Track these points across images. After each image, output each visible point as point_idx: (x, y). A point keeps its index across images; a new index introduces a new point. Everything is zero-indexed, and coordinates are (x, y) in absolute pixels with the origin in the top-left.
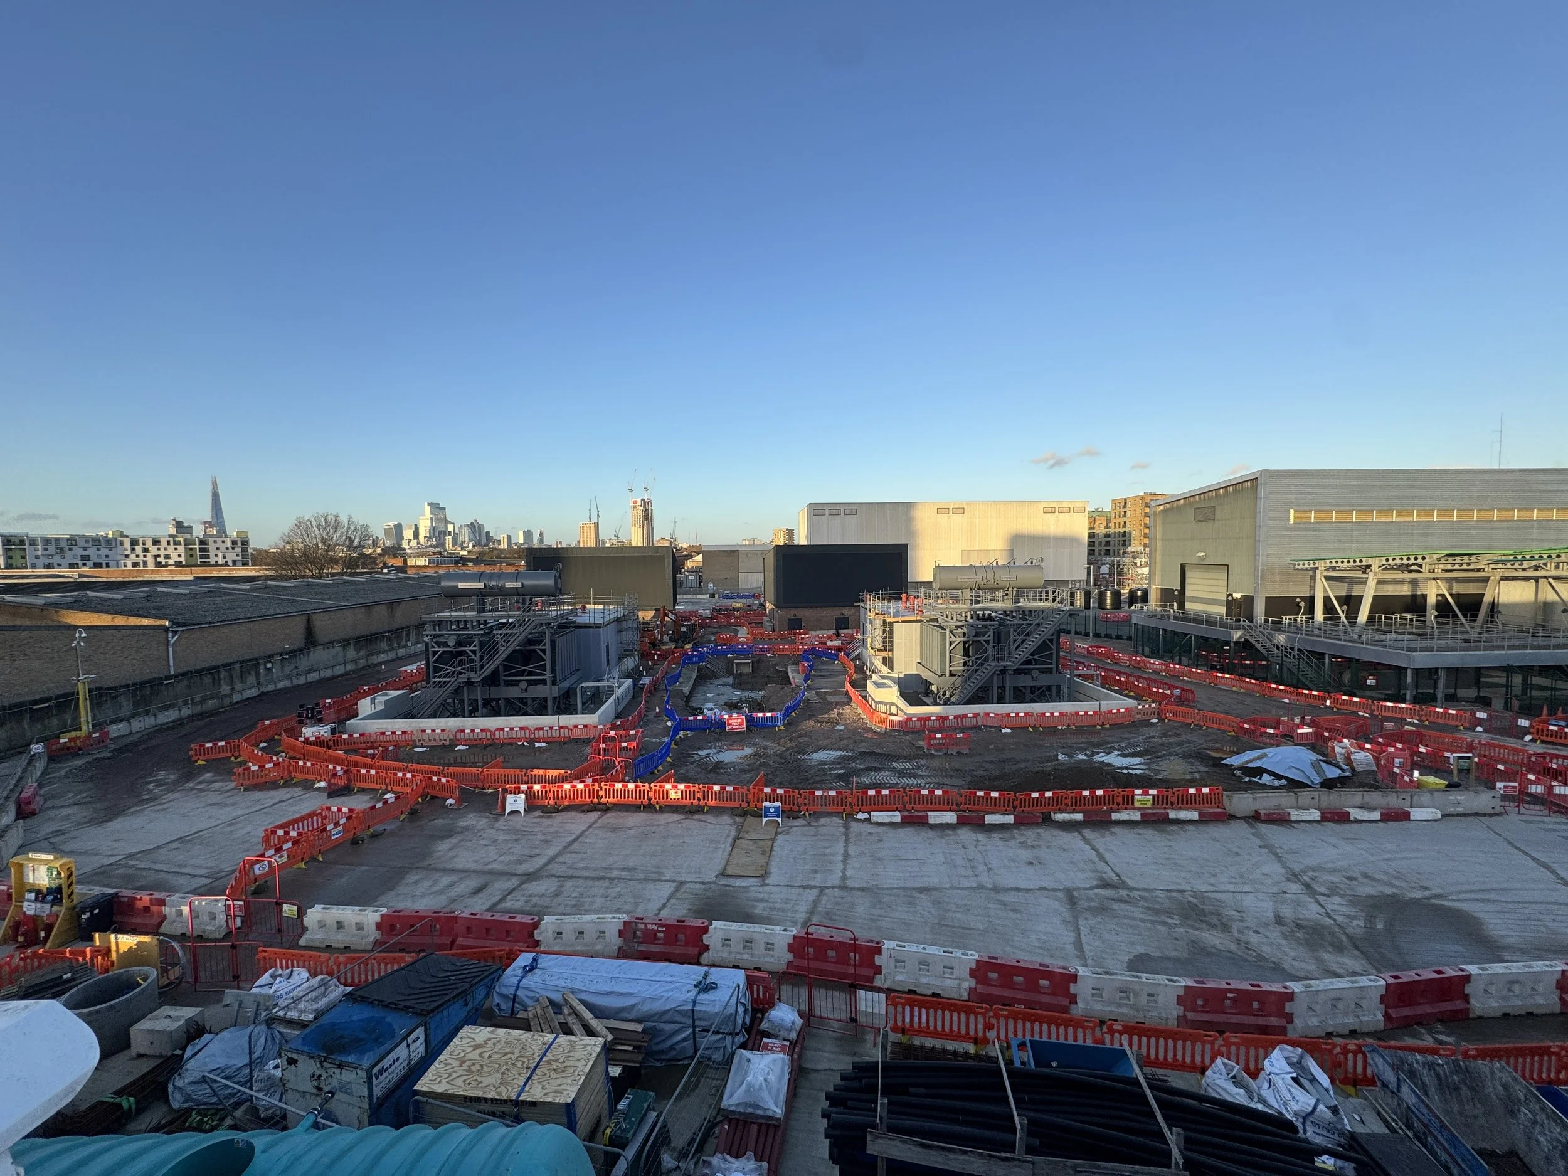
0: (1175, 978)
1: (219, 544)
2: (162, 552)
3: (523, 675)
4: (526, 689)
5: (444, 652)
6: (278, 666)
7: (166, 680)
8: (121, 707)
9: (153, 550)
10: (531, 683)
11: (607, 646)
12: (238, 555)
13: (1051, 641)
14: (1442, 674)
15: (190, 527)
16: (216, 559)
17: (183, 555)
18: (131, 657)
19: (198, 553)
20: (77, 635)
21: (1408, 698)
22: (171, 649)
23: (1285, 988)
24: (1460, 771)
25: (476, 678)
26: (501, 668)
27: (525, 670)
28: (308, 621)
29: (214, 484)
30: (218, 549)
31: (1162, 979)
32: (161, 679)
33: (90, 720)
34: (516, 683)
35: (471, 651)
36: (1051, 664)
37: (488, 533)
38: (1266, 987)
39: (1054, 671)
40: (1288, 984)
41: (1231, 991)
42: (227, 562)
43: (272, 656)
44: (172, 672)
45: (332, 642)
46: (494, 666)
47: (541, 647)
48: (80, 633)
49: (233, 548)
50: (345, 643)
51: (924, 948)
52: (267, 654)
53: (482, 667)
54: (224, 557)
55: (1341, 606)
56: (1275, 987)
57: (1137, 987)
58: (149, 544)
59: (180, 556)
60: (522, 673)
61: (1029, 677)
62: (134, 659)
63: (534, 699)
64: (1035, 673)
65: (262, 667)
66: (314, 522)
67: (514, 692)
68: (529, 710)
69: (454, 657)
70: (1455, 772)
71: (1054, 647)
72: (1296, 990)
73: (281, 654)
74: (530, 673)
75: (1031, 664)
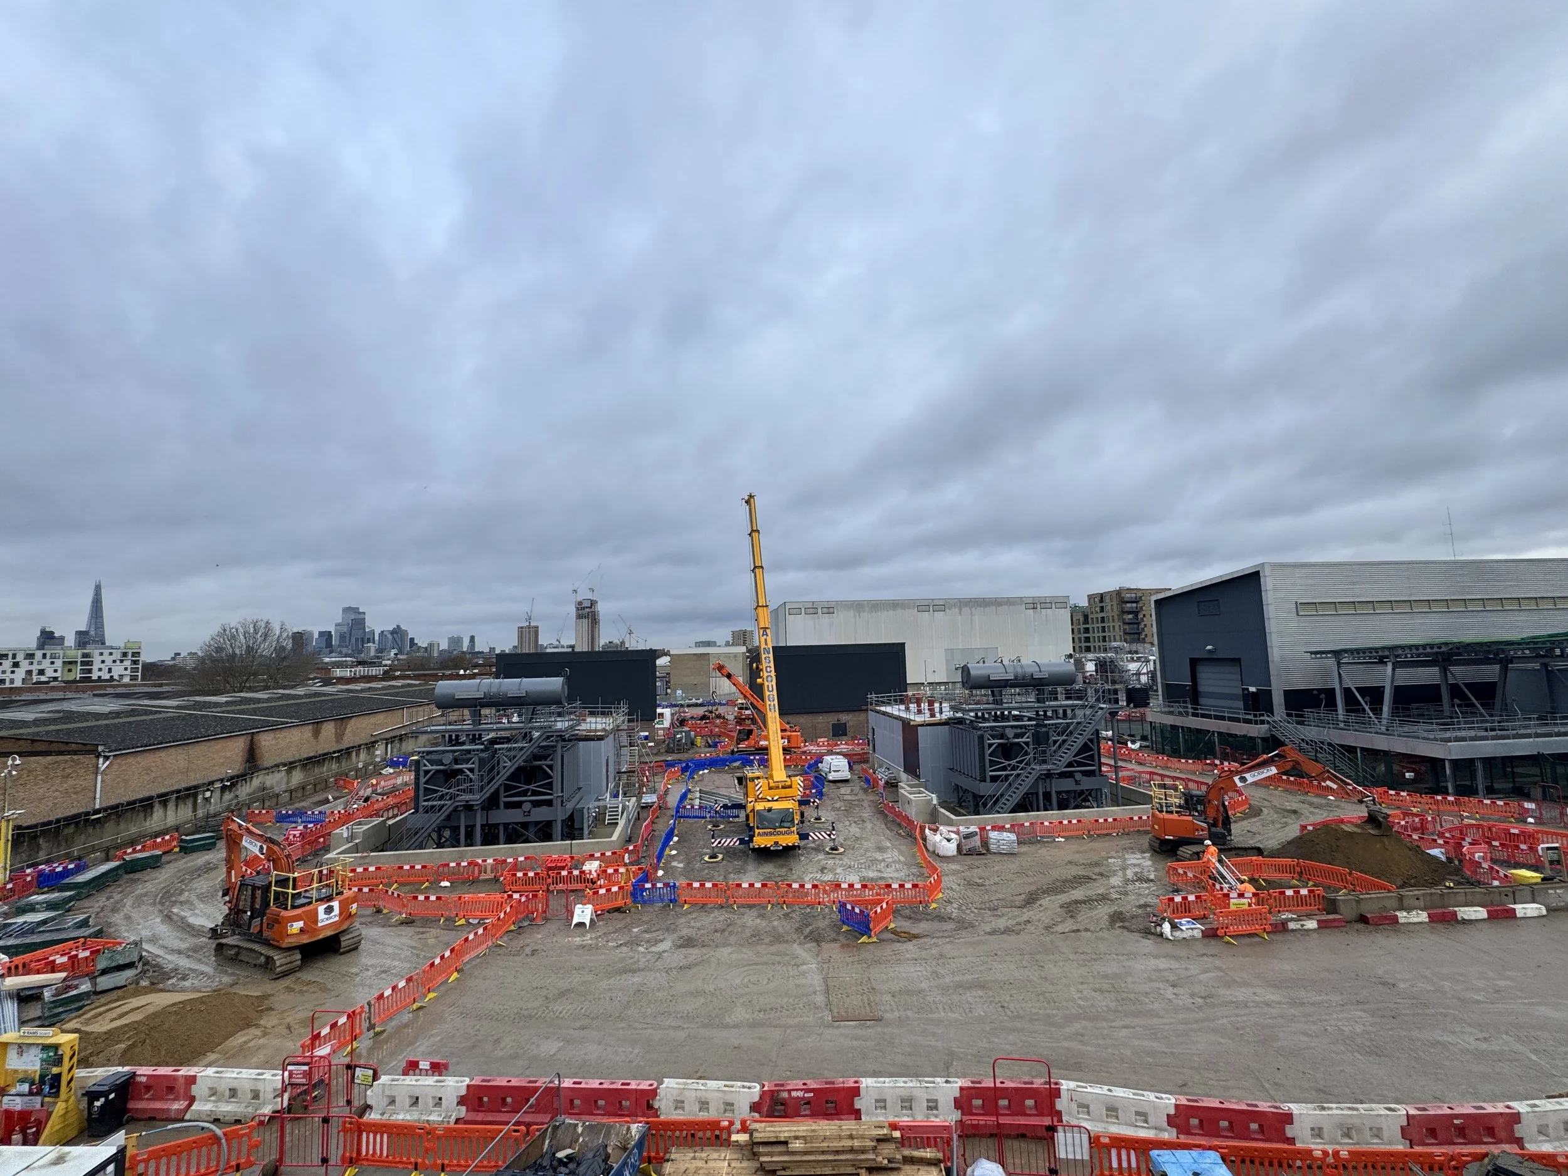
0: (1392, 1106)
1: (106, 657)
2: (35, 668)
3: (526, 796)
4: (529, 812)
5: (437, 771)
6: (217, 794)
7: (93, 815)
8: (39, 848)
9: (25, 666)
10: (537, 804)
11: (607, 760)
12: (126, 669)
13: (1091, 740)
14: (1479, 765)
15: (62, 638)
16: (100, 674)
17: (60, 670)
18: (53, 788)
19: (79, 668)
20: (10, 762)
21: (1450, 790)
22: (99, 778)
23: (1508, 1107)
24: (1551, 862)
25: (476, 798)
26: (502, 790)
27: (528, 789)
28: (252, 740)
29: (98, 589)
30: (103, 662)
31: (1380, 1109)
32: (87, 814)
33: (8, 866)
34: (518, 805)
35: (468, 769)
36: (1093, 765)
37: (412, 640)
38: (1490, 1109)
39: (1097, 772)
40: (1510, 1104)
41: (1457, 1116)
42: (112, 677)
43: (212, 783)
44: (97, 807)
45: (277, 766)
46: (496, 786)
47: (549, 762)
48: (14, 759)
49: (122, 661)
50: (291, 766)
51: (1110, 1090)
52: (206, 781)
53: (482, 788)
54: (110, 670)
55: (1363, 698)
56: (1500, 1108)
57: (1357, 1122)
58: (20, 657)
59: (56, 671)
60: (524, 793)
61: (1071, 780)
62: (57, 790)
63: (537, 823)
64: (1078, 776)
65: (200, 797)
66: (241, 630)
67: (514, 816)
68: (532, 836)
69: (449, 776)
70: (1547, 865)
71: (1095, 747)
72: (1521, 1110)
73: (222, 780)
74: (535, 793)
75: (1074, 767)
